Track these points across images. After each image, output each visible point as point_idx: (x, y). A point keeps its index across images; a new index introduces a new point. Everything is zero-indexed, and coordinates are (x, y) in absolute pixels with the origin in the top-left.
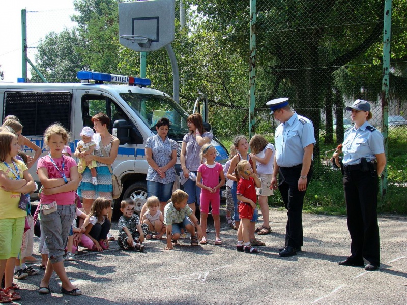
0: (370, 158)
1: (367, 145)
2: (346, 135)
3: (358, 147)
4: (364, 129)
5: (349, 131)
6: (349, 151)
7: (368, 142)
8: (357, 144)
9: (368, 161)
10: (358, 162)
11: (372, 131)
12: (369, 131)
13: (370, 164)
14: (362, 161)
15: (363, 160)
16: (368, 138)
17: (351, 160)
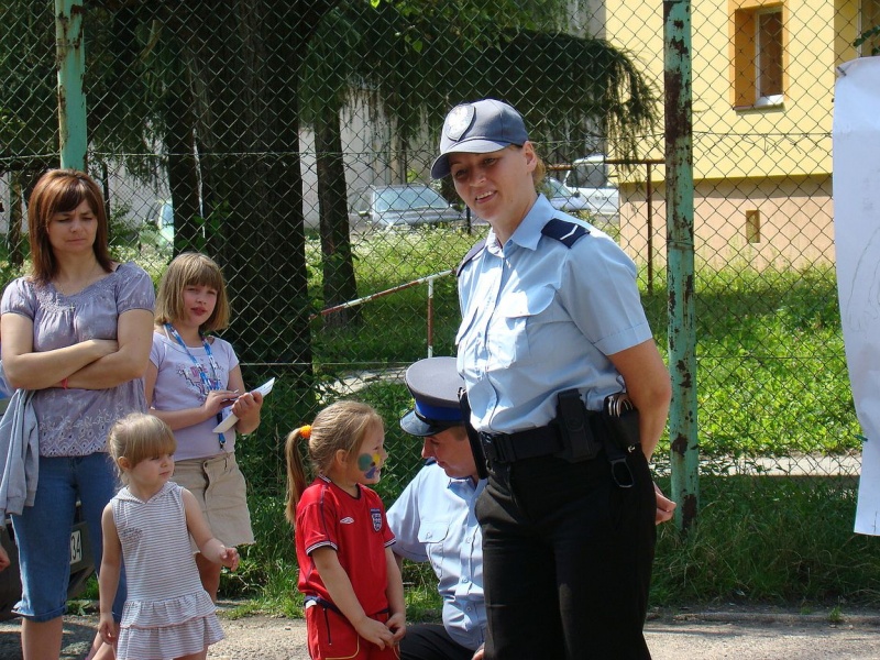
0: (599, 387)
1: (560, 316)
2: (467, 289)
3: (520, 339)
4: (532, 243)
5: (475, 264)
6: (482, 365)
7: (560, 300)
8: (511, 321)
9: (593, 402)
10: (538, 418)
11: (569, 243)
12: (558, 249)
13: (600, 418)
14: (558, 409)
15: (568, 401)
16: (558, 280)
17: (500, 408)
